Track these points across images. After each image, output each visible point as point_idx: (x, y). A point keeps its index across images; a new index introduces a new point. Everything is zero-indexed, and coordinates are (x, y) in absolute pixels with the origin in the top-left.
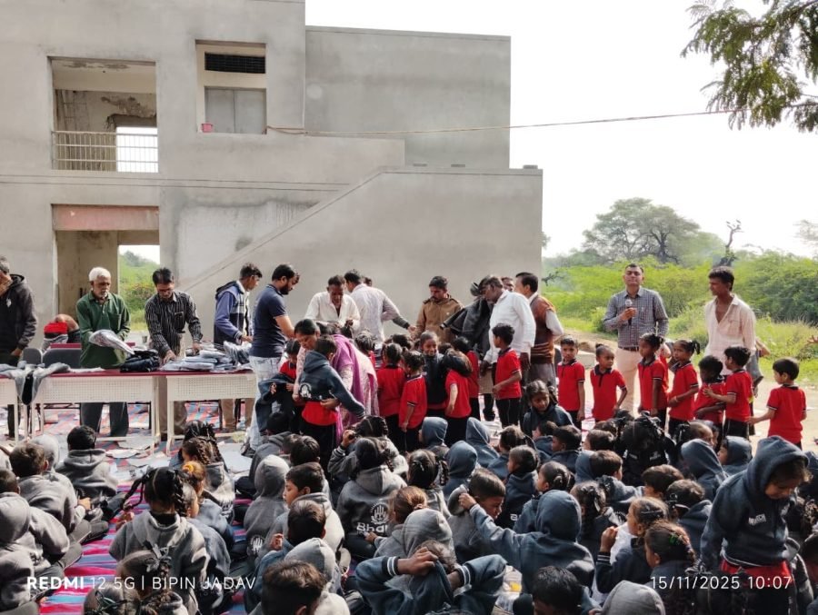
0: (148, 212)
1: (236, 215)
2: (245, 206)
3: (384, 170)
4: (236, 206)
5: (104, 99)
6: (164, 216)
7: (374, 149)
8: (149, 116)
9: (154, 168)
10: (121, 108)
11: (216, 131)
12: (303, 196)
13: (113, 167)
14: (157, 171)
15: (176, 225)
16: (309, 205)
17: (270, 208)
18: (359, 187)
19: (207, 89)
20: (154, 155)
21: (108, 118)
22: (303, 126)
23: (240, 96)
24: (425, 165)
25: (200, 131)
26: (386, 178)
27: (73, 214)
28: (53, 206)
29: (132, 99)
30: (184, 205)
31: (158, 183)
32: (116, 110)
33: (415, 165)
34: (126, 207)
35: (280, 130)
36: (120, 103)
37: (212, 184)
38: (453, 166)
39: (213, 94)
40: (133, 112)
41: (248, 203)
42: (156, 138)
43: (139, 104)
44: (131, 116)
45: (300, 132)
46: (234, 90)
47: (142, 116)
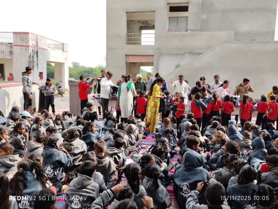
0: (151, 57)
1: (176, 58)
2: (179, 54)
3: (225, 42)
4: (176, 55)
5: (139, 22)
6: (155, 58)
7: (223, 35)
8: (151, 26)
9: (153, 44)
10: (143, 24)
11: (172, 31)
12: (197, 51)
13: (140, 44)
14: (154, 44)
15: (158, 60)
16: (200, 54)
17: (187, 55)
18: (216, 48)
19: (169, 18)
20: (153, 40)
21: (139, 28)
22: (199, 29)
23: (180, 19)
24: (240, 40)
25: (167, 31)
26: (226, 45)
27: (131, 57)
28: (126, 55)
29: (146, 21)
30: (161, 55)
31: (154, 48)
32: (142, 25)
33: (237, 40)
34: (145, 55)
35: (192, 30)
36: (143, 23)
37: (169, 48)
38: (251, 40)
39: (171, 19)
40: (147, 25)
41: (180, 53)
42: (154, 35)
43: (148, 23)
44: (146, 27)
45: (198, 30)
46: (178, 17)
47: (149, 26)
